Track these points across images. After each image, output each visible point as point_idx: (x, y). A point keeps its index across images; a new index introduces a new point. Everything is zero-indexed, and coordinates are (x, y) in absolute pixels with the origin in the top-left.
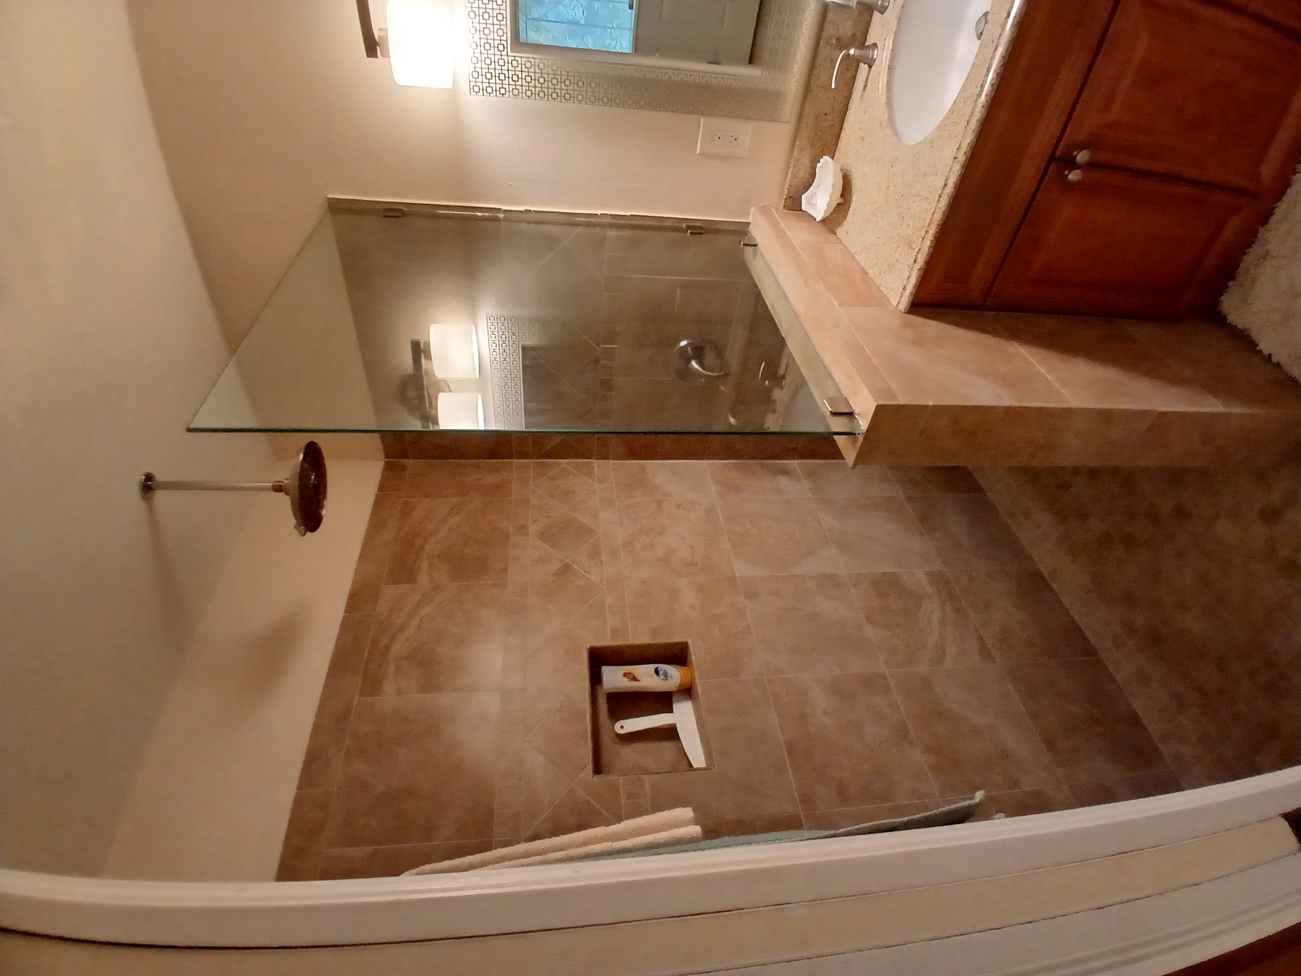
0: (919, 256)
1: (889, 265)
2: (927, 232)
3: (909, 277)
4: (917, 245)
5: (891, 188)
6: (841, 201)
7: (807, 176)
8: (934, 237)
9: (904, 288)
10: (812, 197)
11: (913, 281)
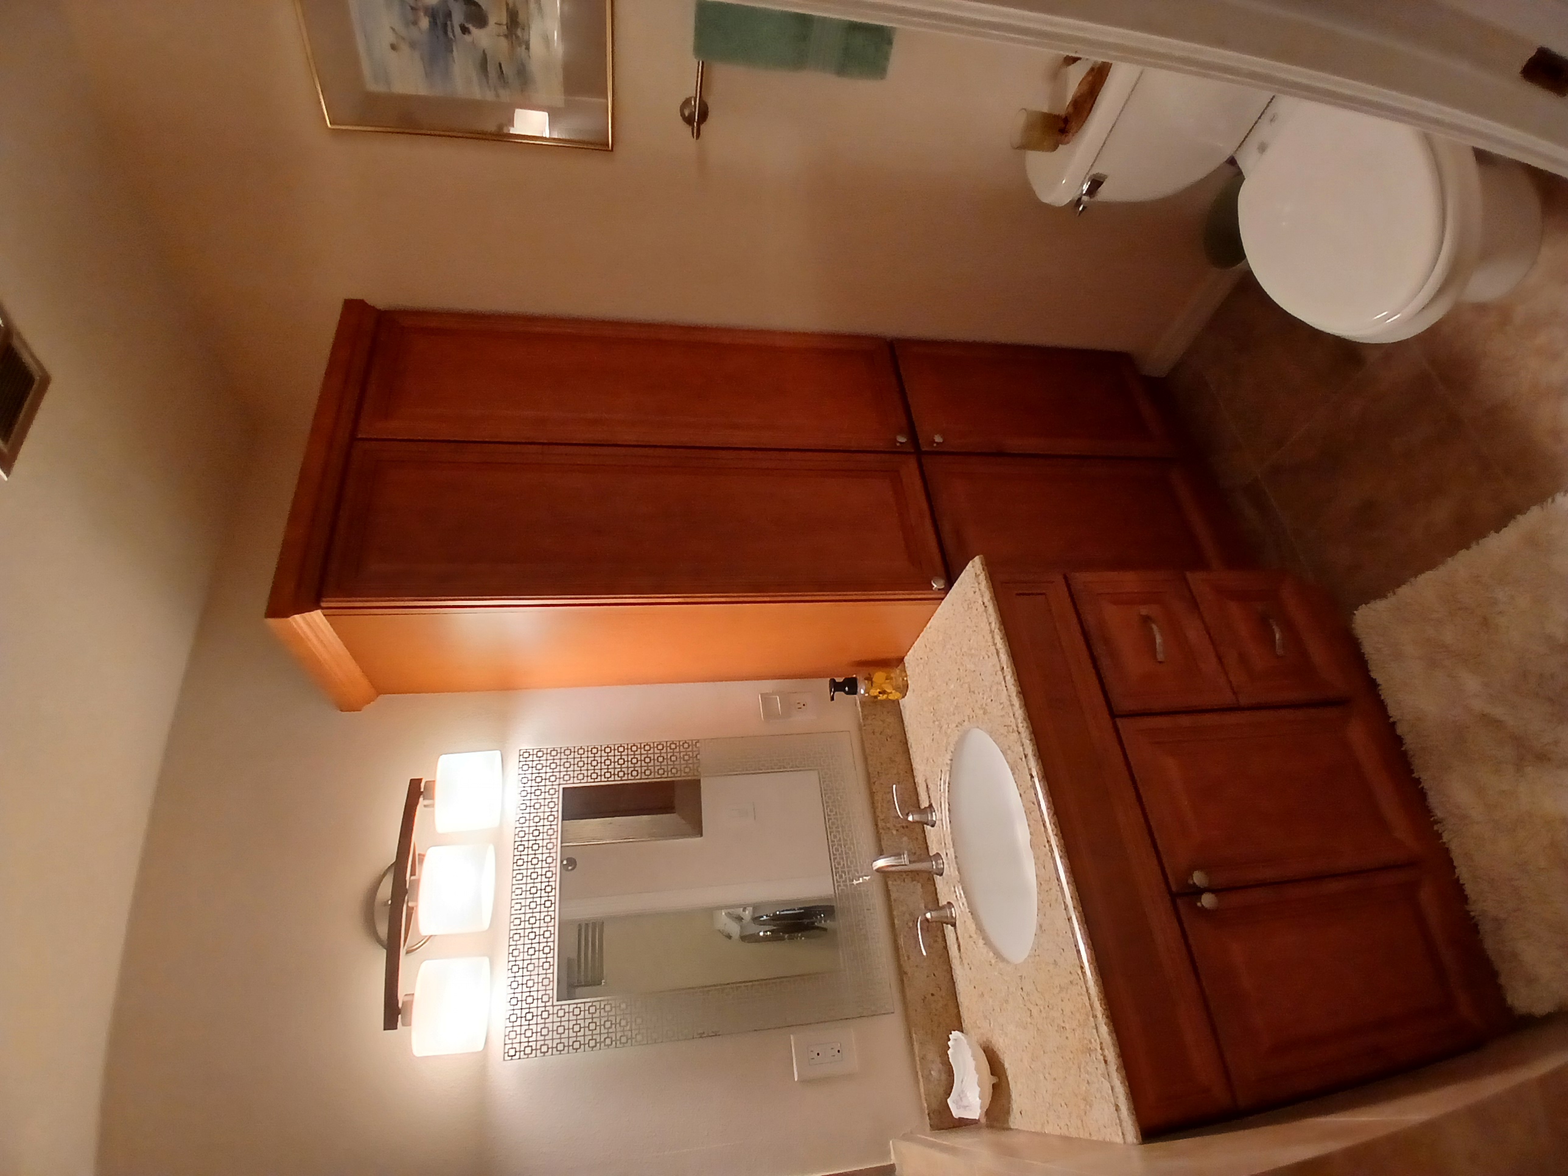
0: (1106, 1052)
1: (1085, 1099)
2: (1095, 1017)
3: (1112, 1088)
4: (1095, 1041)
5: (1035, 1011)
6: (994, 1080)
7: (944, 1077)
8: (1107, 1017)
9: (1117, 1108)
10: (961, 1097)
11: (1121, 1090)
